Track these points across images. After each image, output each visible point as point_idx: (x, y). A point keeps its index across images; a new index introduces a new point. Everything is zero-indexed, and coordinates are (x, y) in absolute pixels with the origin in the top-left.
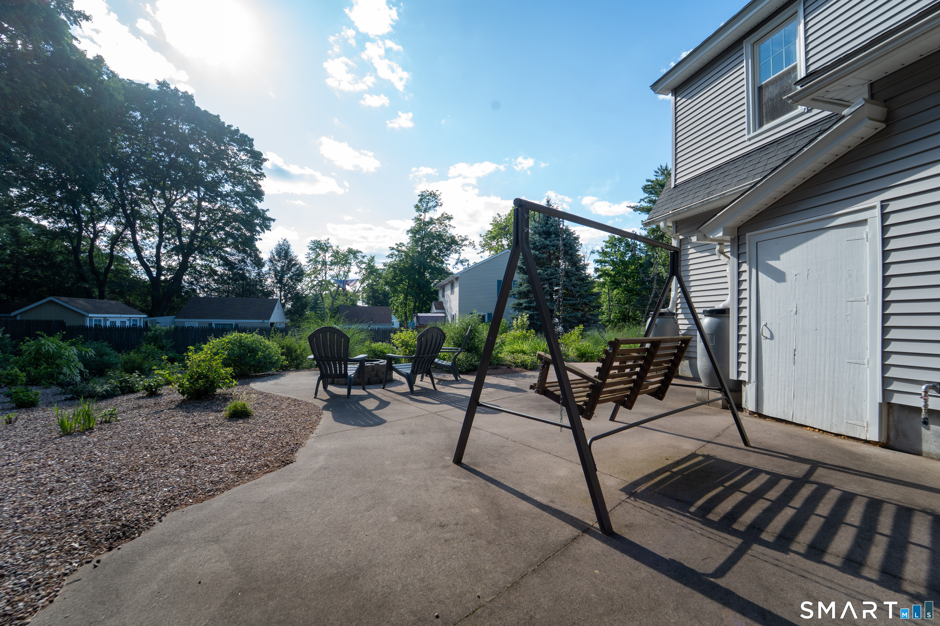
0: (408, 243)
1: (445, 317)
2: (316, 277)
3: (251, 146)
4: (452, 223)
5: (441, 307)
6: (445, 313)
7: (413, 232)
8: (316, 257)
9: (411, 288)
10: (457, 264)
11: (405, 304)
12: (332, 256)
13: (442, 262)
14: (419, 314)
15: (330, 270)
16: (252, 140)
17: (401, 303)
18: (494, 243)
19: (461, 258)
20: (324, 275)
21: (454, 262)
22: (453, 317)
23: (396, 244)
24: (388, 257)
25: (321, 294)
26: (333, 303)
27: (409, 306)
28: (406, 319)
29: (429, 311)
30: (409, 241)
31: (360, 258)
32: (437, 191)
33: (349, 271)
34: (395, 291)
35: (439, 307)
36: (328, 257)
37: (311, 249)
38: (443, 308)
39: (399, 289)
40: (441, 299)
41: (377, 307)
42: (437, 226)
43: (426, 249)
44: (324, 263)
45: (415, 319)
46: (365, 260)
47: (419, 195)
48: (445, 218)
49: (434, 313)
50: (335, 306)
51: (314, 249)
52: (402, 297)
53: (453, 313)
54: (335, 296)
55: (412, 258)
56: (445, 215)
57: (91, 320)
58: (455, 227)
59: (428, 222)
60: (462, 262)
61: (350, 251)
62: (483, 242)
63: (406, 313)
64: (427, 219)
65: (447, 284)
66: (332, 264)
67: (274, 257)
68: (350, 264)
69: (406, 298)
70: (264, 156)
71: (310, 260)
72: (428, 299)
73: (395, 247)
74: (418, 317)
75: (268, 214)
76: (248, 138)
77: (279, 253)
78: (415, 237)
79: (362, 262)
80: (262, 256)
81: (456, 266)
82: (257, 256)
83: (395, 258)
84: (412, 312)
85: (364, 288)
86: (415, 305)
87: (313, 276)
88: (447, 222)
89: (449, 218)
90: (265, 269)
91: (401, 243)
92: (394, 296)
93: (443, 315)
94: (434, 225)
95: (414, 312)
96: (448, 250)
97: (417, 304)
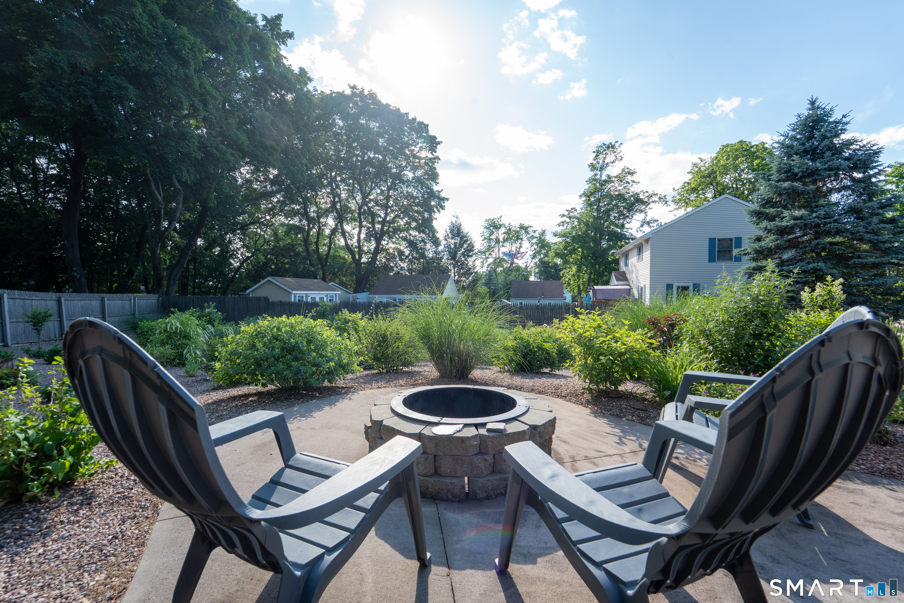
0: (582, 209)
1: (629, 290)
2: (490, 254)
3: (427, 132)
4: (635, 178)
5: (623, 277)
6: (628, 285)
7: (587, 195)
8: (490, 235)
9: (585, 259)
10: (642, 226)
11: (579, 277)
12: (504, 233)
13: (623, 226)
14: (596, 287)
15: (503, 246)
16: (427, 126)
17: (573, 276)
18: (693, 197)
19: (648, 219)
20: (497, 251)
21: (639, 224)
22: (641, 291)
23: (567, 210)
24: (559, 225)
25: (495, 270)
26: (506, 278)
27: (583, 278)
28: (580, 292)
29: (607, 283)
30: (582, 206)
31: (532, 233)
32: (617, 142)
33: (521, 247)
34: (566, 262)
35: (621, 278)
36: (501, 234)
37: (486, 228)
38: (626, 279)
39: (571, 260)
40: (623, 268)
41: (548, 282)
42: (617, 185)
43: (603, 212)
44: (498, 241)
45: (591, 293)
46: (537, 235)
47: (594, 152)
48: (626, 173)
49: (615, 285)
50: (508, 282)
51: (488, 228)
52: (574, 268)
53: (642, 285)
54: (508, 272)
55: (586, 224)
56: (626, 170)
57: (295, 297)
58: (639, 183)
59: (605, 181)
60: (648, 223)
61: (522, 227)
62: (678, 197)
63: (579, 286)
64: (604, 178)
65: (631, 249)
66: (505, 241)
67: (448, 235)
68: (521, 239)
69: (579, 270)
70: (438, 140)
71: (485, 239)
72: (605, 270)
73: (566, 213)
74: (594, 290)
75: (443, 195)
76: (424, 124)
77: (452, 231)
78: (589, 200)
79: (533, 237)
80: (438, 235)
81: (642, 229)
82: (434, 236)
83: (566, 225)
84: (586, 285)
85: (536, 263)
86: (590, 277)
87: (488, 253)
88: (629, 178)
89: (632, 173)
90: (441, 248)
91: (572, 209)
92: (565, 269)
93: (627, 287)
94: (612, 184)
95: (589, 285)
96: (629, 211)
97: (592, 277)
